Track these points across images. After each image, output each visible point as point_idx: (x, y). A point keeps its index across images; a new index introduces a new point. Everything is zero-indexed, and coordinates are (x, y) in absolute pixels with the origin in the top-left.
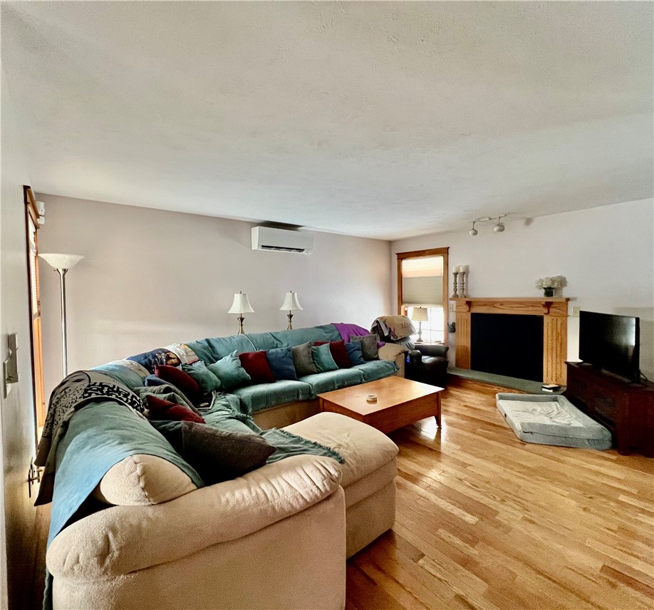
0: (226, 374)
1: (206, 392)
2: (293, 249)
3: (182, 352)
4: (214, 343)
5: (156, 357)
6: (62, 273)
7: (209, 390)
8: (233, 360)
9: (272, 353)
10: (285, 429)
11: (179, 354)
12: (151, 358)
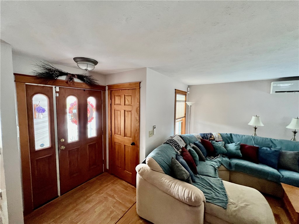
0: (230, 150)
1: (217, 153)
2: (296, 91)
3: (217, 136)
4: (233, 136)
5: (207, 135)
6: (190, 107)
7: (218, 153)
8: (236, 146)
9: (263, 149)
10: (224, 181)
11: (215, 137)
12: (205, 135)
